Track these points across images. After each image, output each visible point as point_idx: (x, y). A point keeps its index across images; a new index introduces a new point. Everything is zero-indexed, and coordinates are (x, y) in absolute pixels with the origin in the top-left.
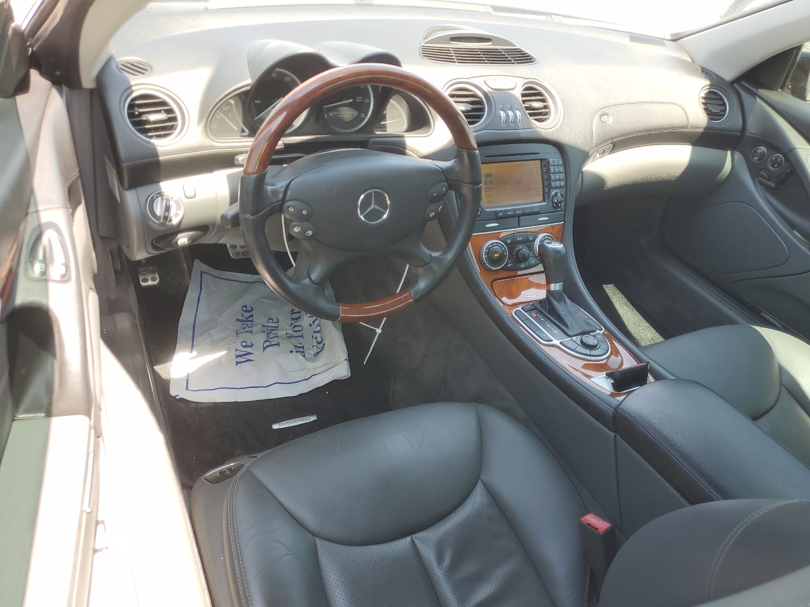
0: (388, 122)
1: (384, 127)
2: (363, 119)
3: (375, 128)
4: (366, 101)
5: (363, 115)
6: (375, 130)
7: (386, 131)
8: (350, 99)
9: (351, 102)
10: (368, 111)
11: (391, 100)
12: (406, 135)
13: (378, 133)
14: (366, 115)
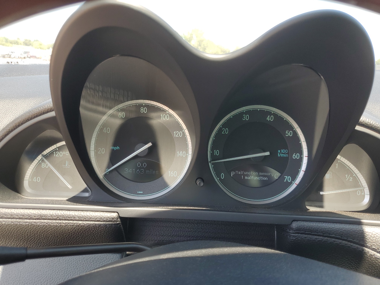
0: (327, 193)
1: (320, 200)
2: (289, 184)
3: (308, 201)
4: (295, 156)
5: (288, 178)
6: (306, 203)
7: (322, 207)
8: (264, 151)
9: (266, 156)
10: (297, 173)
11: (339, 157)
12: (366, 219)
13: (312, 209)
14: (294, 178)
